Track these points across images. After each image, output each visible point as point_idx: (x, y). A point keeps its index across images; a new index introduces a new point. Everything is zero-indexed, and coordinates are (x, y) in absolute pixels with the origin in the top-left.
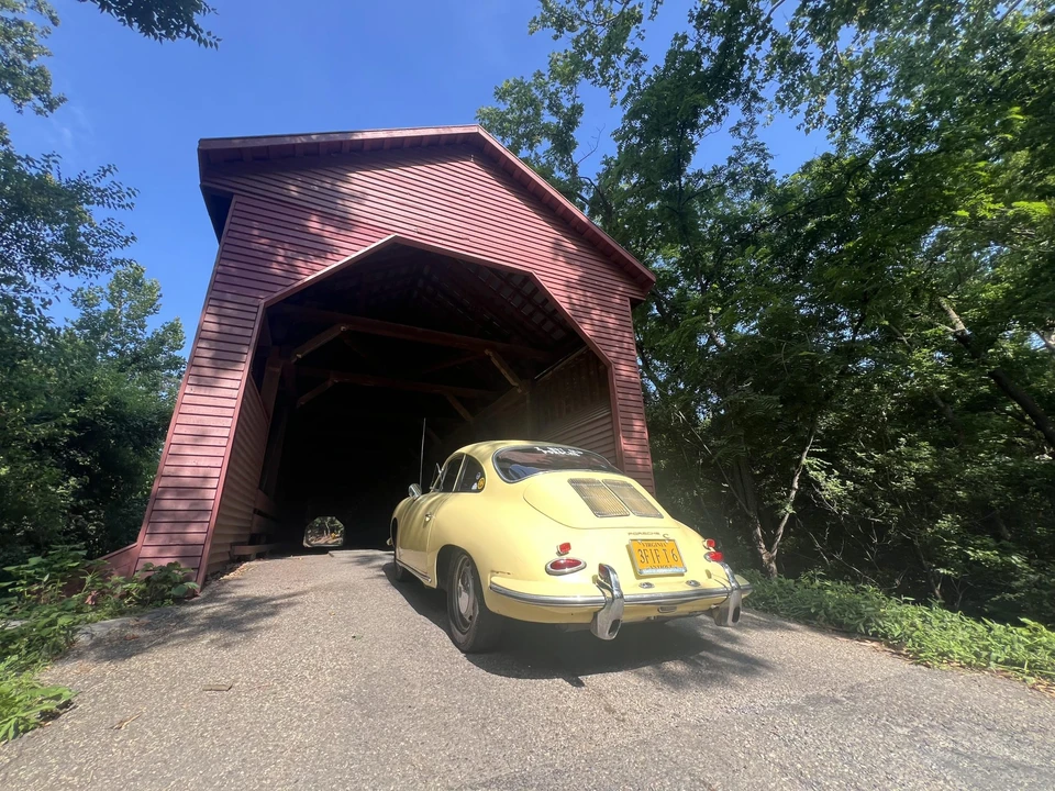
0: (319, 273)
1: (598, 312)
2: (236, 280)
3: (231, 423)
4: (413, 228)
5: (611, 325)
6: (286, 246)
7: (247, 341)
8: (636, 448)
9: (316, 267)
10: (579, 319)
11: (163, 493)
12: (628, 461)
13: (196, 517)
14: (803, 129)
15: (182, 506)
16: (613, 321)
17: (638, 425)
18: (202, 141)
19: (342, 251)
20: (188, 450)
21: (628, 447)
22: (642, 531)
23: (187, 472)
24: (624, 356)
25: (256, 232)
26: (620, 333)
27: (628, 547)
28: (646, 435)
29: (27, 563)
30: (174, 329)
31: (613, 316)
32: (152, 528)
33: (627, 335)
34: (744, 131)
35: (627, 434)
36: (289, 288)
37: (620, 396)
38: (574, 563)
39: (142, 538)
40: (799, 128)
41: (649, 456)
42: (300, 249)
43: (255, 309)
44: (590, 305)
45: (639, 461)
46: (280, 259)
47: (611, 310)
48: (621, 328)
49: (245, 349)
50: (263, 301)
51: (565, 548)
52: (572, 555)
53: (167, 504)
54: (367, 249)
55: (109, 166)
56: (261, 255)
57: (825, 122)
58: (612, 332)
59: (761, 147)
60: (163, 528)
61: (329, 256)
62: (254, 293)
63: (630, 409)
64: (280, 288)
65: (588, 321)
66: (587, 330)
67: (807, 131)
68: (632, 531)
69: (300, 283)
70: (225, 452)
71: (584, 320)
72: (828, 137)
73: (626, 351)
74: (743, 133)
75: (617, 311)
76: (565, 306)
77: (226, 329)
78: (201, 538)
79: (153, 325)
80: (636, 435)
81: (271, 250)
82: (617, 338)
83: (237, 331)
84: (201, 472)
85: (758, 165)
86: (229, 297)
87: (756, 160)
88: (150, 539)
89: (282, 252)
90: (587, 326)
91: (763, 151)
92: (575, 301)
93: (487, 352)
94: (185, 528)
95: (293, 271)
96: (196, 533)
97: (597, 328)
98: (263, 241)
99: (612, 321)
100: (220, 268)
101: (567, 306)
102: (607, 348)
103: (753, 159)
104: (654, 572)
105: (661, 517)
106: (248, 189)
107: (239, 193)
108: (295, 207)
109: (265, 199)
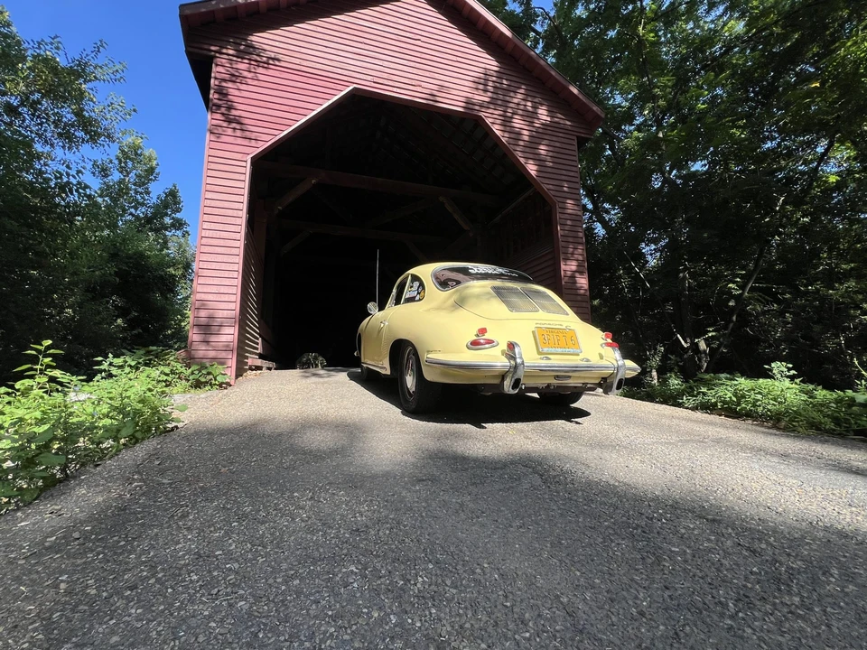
0: (292, 129)
4: (369, 78)
7: (241, 192)
18: (182, 7)
19: (309, 106)
22: (547, 322)
27: (533, 332)
30: (173, 194)
36: (269, 143)
38: (490, 342)
43: (244, 164)
50: (249, 156)
51: (483, 331)
52: (487, 336)
54: (330, 102)
55: (101, 41)
61: (299, 111)
64: (261, 143)
66: (533, 171)
68: (539, 322)
71: (530, 161)
79: (157, 191)
93: (441, 199)
102: (552, 187)
104: (553, 350)
105: (567, 314)
106: (224, 51)
107: (217, 55)
108: (266, 65)
109: (239, 60)
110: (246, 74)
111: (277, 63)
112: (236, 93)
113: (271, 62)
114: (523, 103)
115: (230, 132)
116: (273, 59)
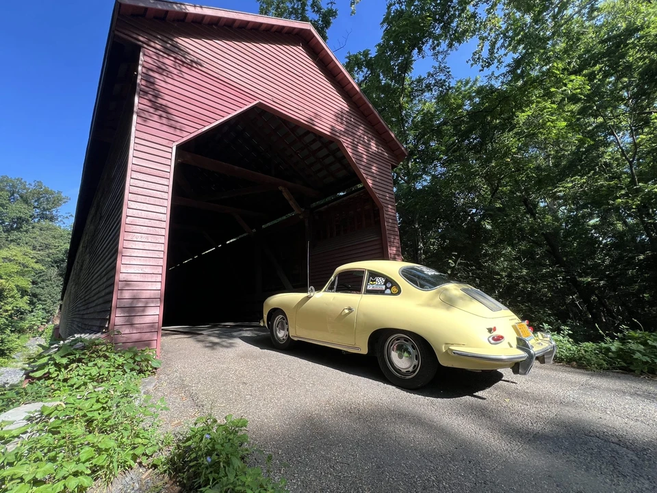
0: (212, 125)
3: (164, 240)
4: (270, 97)
7: (167, 175)
9: (211, 120)
10: (366, 176)
14: (470, 63)
20: (135, 261)
24: (389, 202)
26: (386, 187)
33: (390, 188)
34: (440, 57)
35: (392, 252)
36: (193, 135)
40: (467, 62)
43: (170, 150)
48: (387, 184)
50: (175, 144)
54: (242, 110)
57: (481, 61)
59: (448, 70)
62: (166, 136)
63: (393, 237)
64: (186, 134)
65: (370, 178)
66: (370, 183)
67: (472, 65)
70: (163, 262)
71: (368, 176)
72: (480, 71)
73: (390, 199)
74: (440, 59)
82: (385, 189)
83: (158, 166)
85: (445, 81)
87: (444, 78)
90: (370, 181)
91: (448, 72)
93: (280, 188)
97: (375, 183)
102: (381, 196)
103: (442, 76)
106: (152, 44)
107: (145, 46)
108: (189, 67)
109: (165, 55)
110: (171, 69)
111: (200, 67)
112: (163, 84)
113: (194, 65)
114: (362, 136)
115: (156, 118)
116: (196, 63)
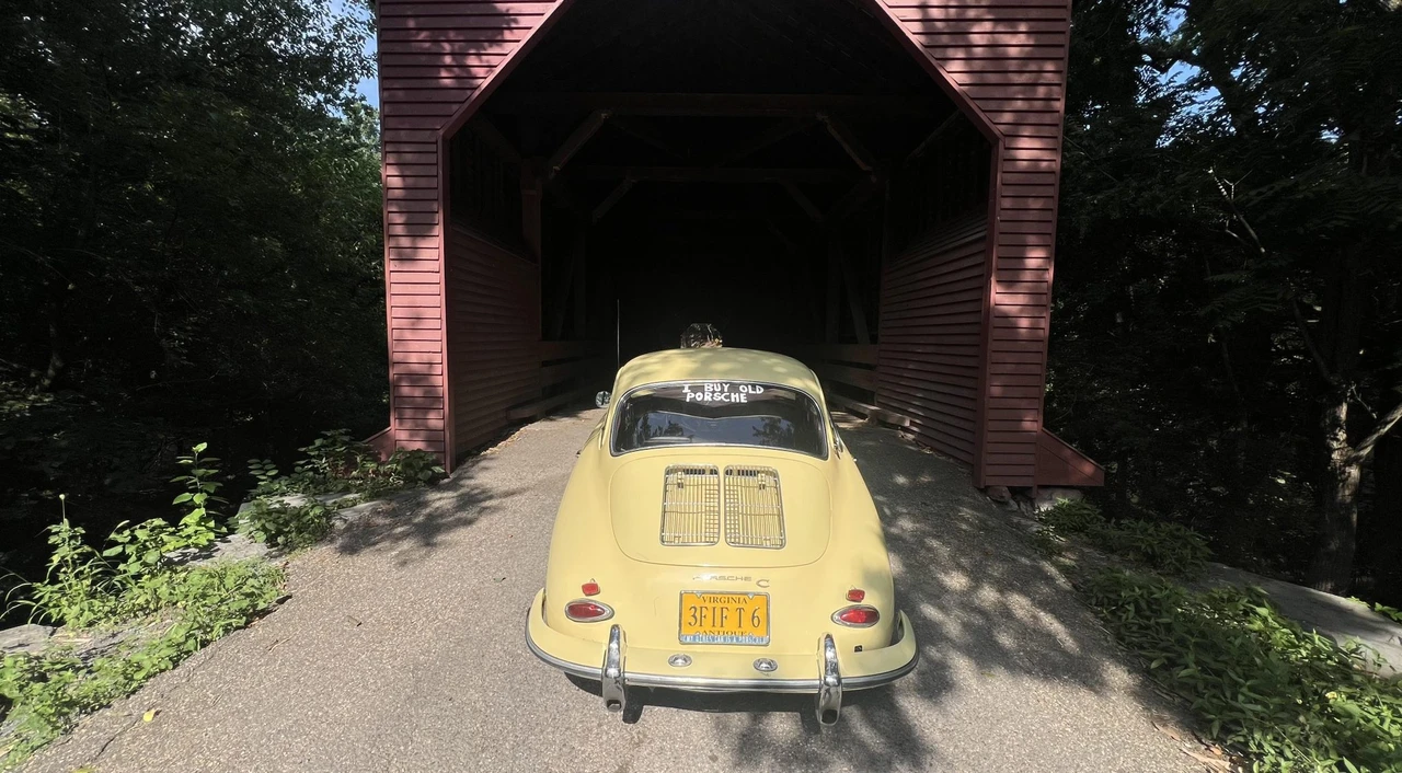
0: (498, 70)
1: (987, 26)
2: (407, 109)
3: (441, 300)
5: (1013, 52)
6: (452, 35)
7: (433, 195)
8: (1021, 299)
9: (494, 60)
10: (938, 53)
11: (400, 379)
12: (998, 322)
13: (433, 404)
15: (418, 392)
16: (1021, 39)
17: (1035, 258)
19: (524, 21)
20: (408, 335)
21: (1006, 299)
23: (413, 358)
24: (1032, 118)
25: (411, 24)
26: (1033, 66)
28: (1050, 276)
29: (314, 444)
31: (1023, 27)
32: (399, 414)
33: (1049, 66)
35: (1007, 276)
36: (466, 105)
37: (1007, 203)
39: (394, 423)
41: (1047, 315)
42: (471, 35)
43: (433, 148)
44: (971, 13)
45: (1024, 323)
46: (448, 60)
47: (1020, 14)
48: (1038, 53)
49: (435, 206)
50: (441, 132)
53: (406, 391)
56: (423, 60)
58: (1013, 65)
60: (408, 413)
61: (508, 35)
62: (428, 123)
63: (1025, 228)
64: (455, 107)
65: (961, 54)
66: (955, 74)
69: (477, 93)
70: (442, 335)
71: (951, 53)
73: (1038, 105)
75: (1034, 14)
76: (912, 31)
77: (410, 181)
78: (439, 424)
80: (1028, 276)
81: (435, 49)
82: (1024, 78)
83: (423, 182)
84: (425, 358)
86: (403, 135)
88: (401, 424)
89: (447, 47)
90: (955, 66)
92: (935, 13)
94: (426, 413)
95: (466, 76)
96: (435, 420)
97: (977, 65)
98: (423, 35)
99: (1016, 42)
100: (386, 94)
101: (917, 27)
102: (993, 105)
